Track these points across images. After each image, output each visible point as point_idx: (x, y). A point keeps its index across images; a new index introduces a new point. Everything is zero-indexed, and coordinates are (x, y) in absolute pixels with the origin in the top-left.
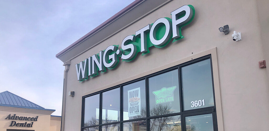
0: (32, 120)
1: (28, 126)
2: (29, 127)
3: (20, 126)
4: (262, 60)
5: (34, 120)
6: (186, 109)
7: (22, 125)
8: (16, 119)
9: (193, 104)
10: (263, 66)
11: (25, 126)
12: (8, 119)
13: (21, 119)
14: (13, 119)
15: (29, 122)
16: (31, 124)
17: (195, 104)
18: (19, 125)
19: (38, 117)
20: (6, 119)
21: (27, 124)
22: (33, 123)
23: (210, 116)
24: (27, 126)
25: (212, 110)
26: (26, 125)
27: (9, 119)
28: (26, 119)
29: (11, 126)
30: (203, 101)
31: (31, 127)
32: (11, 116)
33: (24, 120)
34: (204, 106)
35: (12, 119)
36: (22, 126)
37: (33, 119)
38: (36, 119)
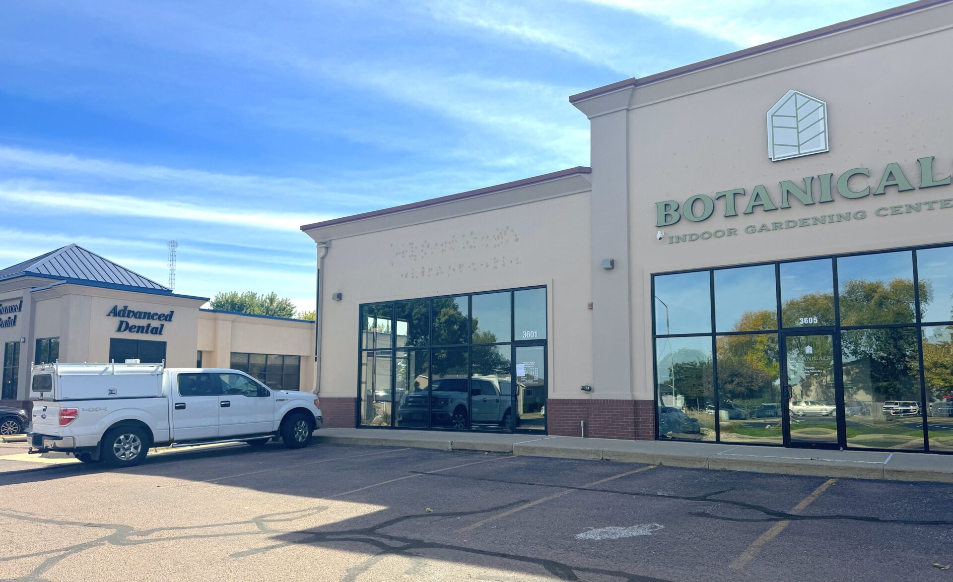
0: (162, 319)
1: (154, 332)
2: (156, 333)
3: (138, 332)
4: (590, 301)
5: (166, 319)
6: (516, 339)
7: (140, 329)
8: (128, 316)
9: (525, 334)
10: (591, 307)
11: (147, 332)
12: (112, 314)
13: (138, 315)
14: (123, 316)
15: (155, 324)
16: (160, 327)
17: (527, 335)
18: (136, 329)
19: (172, 312)
20: (109, 315)
21: (150, 329)
22: (162, 326)
23: (542, 348)
24: (152, 333)
25: (543, 343)
26: (149, 331)
27: (115, 315)
28: (149, 316)
29: (119, 330)
30: (536, 332)
31: (160, 333)
32: (118, 309)
33: (144, 318)
34: (536, 338)
35: (120, 316)
36: (142, 332)
37: (164, 318)
38: (169, 317)
